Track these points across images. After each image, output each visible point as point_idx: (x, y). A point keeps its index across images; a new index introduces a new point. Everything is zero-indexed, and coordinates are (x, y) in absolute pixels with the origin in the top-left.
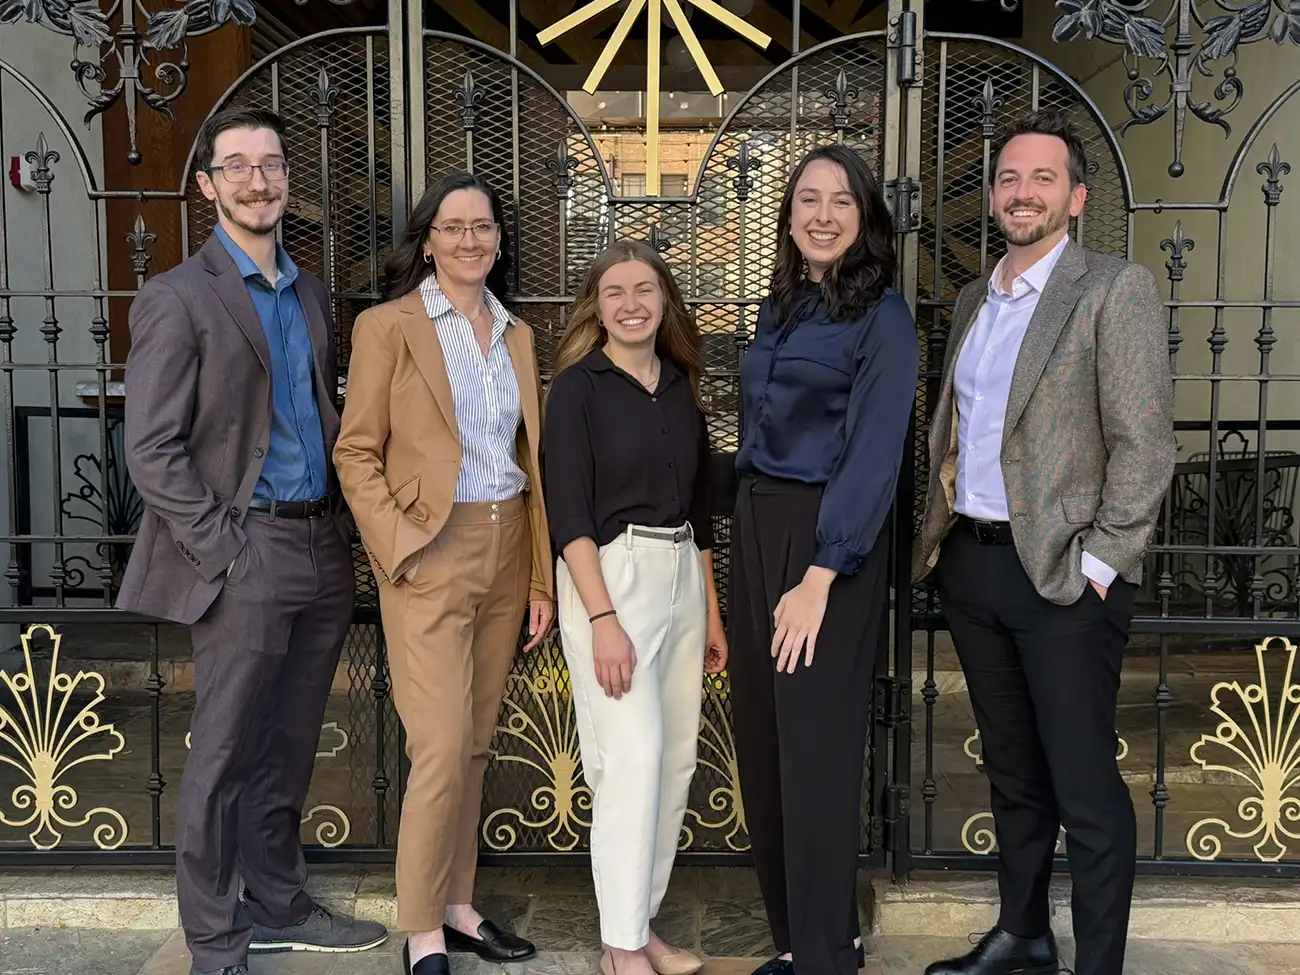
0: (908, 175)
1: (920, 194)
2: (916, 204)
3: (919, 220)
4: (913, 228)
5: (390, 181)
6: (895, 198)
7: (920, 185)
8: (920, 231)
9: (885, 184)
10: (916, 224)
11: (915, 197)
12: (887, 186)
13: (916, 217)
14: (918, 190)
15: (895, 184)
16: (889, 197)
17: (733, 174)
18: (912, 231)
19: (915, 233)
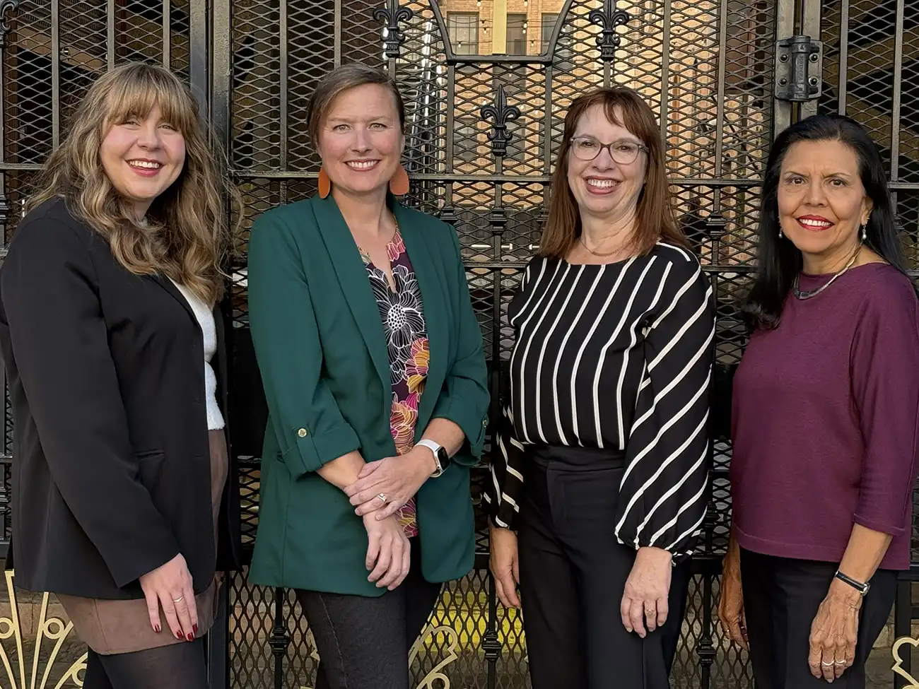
0: (805, 33)
1: (820, 56)
2: (816, 68)
3: (819, 86)
4: (810, 96)
5: (187, 33)
6: (790, 61)
7: (820, 45)
8: (821, 100)
9: (778, 44)
10: (816, 92)
11: (814, 59)
12: (781, 46)
13: (814, 82)
14: (817, 52)
15: (790, 44)
16: (783, 59)
17: (597, 29)
18: (810, 100)
19: (814, 102)
